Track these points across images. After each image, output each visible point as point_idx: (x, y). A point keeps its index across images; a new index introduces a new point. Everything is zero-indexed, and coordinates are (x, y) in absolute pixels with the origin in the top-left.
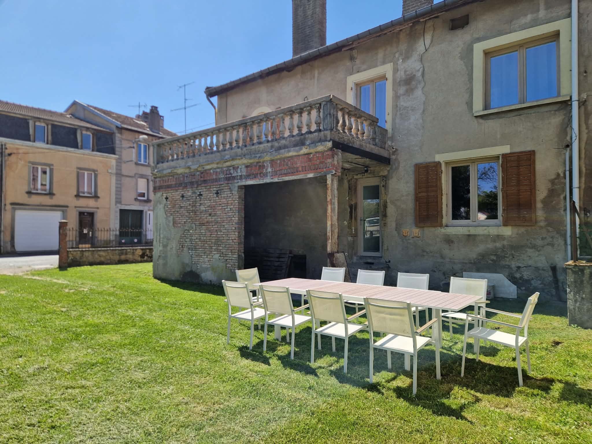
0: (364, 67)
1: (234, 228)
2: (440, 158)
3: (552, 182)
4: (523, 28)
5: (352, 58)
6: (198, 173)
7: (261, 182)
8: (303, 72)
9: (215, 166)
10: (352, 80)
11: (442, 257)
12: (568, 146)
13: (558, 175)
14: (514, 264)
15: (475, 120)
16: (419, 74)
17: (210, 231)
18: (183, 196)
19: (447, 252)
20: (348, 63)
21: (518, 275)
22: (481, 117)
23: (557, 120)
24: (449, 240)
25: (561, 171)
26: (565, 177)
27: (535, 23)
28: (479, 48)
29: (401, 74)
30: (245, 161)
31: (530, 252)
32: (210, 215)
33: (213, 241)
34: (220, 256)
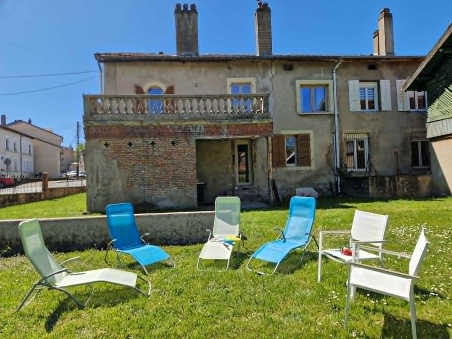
0: (237, 75)
1: (192, 168)
2: (283, 132)
3: (329, 147)
4: (316, 79)
5: (229, 68)
6: (153, 127)
7: (218, 138)
8: (192, 66)
9: (172, 123)
10: (230, 81)
11: (286, 182)
12: (333, 133)
13: (331, 144)
14: (316, 183)
15: (299, 117)
16: (270, 88)
17: (165, 171)
18: (130, 144)
19: (288, 179)
20: (227, 70)
21: (318, 188)
22: (301, 115)
23: (329, 121)
24: (288, 173)
25: (332, 143)
26: (334, 146)
27: (320, 78)
28: (298, 83)
29: (260, 85)
30: (204, 123)
31: (322, 177)
32: (165, 159)
33: (170, 178)
34: (179, 188)
